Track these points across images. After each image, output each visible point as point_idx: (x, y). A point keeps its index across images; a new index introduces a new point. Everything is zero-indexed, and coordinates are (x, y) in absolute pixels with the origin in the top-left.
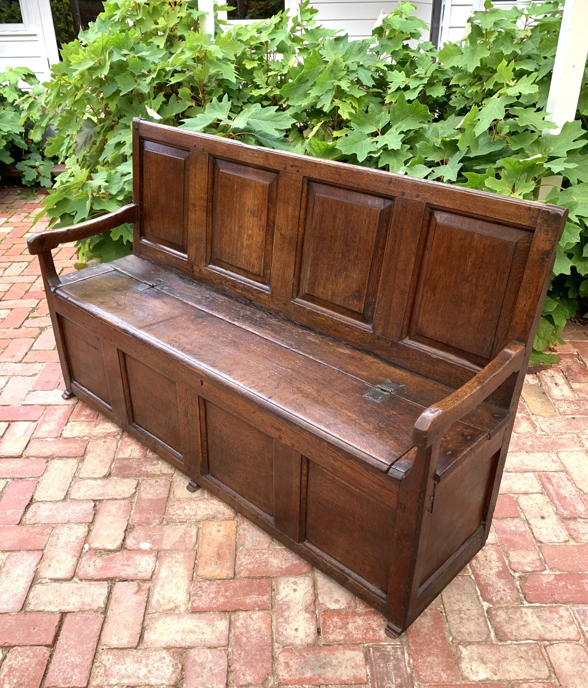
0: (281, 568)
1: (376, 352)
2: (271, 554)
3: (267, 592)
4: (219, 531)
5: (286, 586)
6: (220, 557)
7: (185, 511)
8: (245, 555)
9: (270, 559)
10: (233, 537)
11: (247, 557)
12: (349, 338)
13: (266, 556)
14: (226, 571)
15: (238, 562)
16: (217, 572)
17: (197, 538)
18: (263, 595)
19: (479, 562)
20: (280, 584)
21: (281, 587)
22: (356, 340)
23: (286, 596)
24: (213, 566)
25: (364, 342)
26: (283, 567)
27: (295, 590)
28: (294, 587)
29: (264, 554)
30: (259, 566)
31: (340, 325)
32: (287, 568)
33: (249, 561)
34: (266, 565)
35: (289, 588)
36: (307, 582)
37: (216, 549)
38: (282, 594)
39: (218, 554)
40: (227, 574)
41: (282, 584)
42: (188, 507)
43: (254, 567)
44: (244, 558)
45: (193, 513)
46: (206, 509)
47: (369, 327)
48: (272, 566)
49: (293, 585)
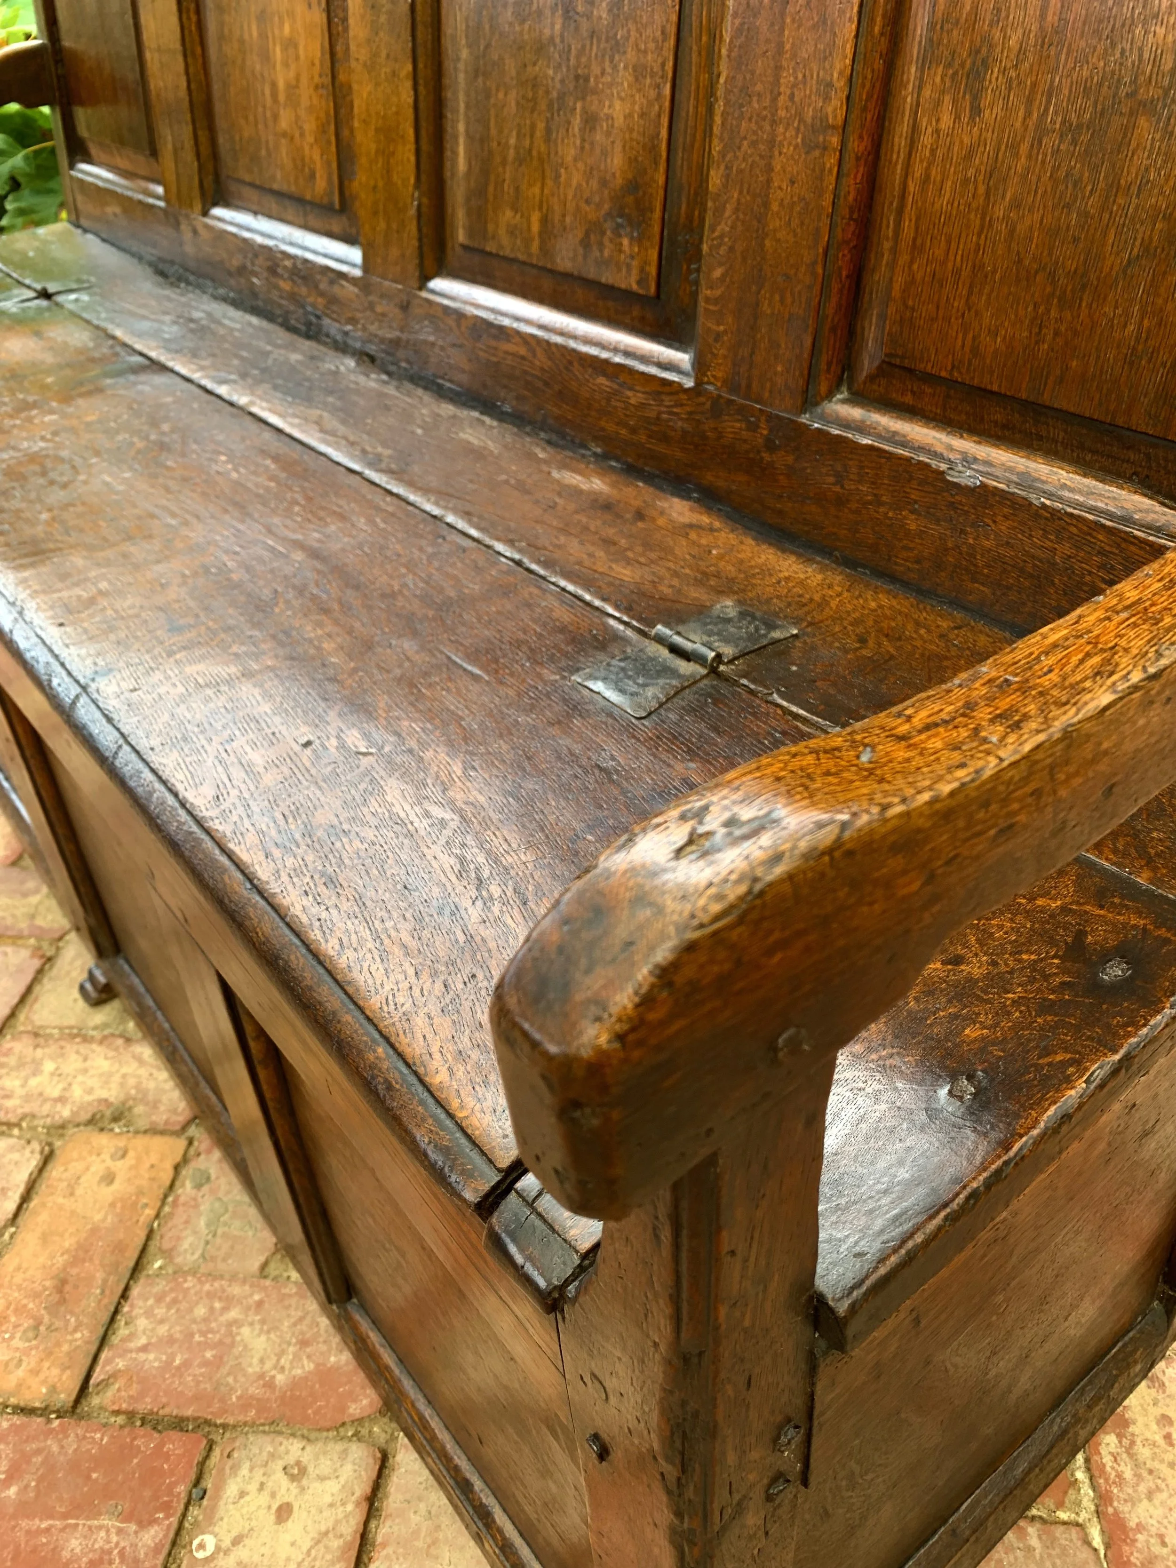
0: (270, 1385)
1: (709, 478)
2: (260, 1304)
3: (166, 1507)
4: (109, 1178)
5: (253, 1487)
6: (63, 1301)
7: (33, 1082)
8: (159, 1299)
9: (246, 1331)
10: (150, 1212)
11: (160, 1312)
12: (610, 427)
13: (234, 1314)
14: (55, 1371)
15: (122, 1331)
16: (20, 1373)
17: (26, 1198)
18: (143, 1525)
19: (1129, 1451)
20: (235, 1468)
21: (232, 1489)
22: (634, 431)
23: (237, 1541)
24: (17, 1343)
25: (665, 439)
26: (280, 1379)
27: (284, 1513)
28: (286, 1490)
29: (229, 1302)
30: (186, 1364)
31: (576, 368)
32: (295, 1384)
33: (163, 1330)
34: (219, 1361)
35: (264, 1499)
36: (347, 1471)
37: (60, 1261)
38: (222, 1528)
39: (62, 1284)
40: (53, 1389)
41: (244, 1471)
42: (49, 1066)
43: (169, 1363)
44: (149, 1314)
45: (56, 1093)
46: (106, 1078)
47: (683, 358)
48: (237, 1369)
49: (284, 1481)
